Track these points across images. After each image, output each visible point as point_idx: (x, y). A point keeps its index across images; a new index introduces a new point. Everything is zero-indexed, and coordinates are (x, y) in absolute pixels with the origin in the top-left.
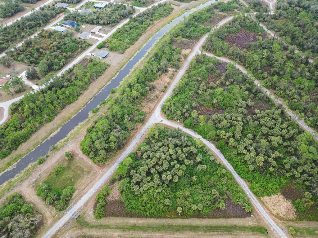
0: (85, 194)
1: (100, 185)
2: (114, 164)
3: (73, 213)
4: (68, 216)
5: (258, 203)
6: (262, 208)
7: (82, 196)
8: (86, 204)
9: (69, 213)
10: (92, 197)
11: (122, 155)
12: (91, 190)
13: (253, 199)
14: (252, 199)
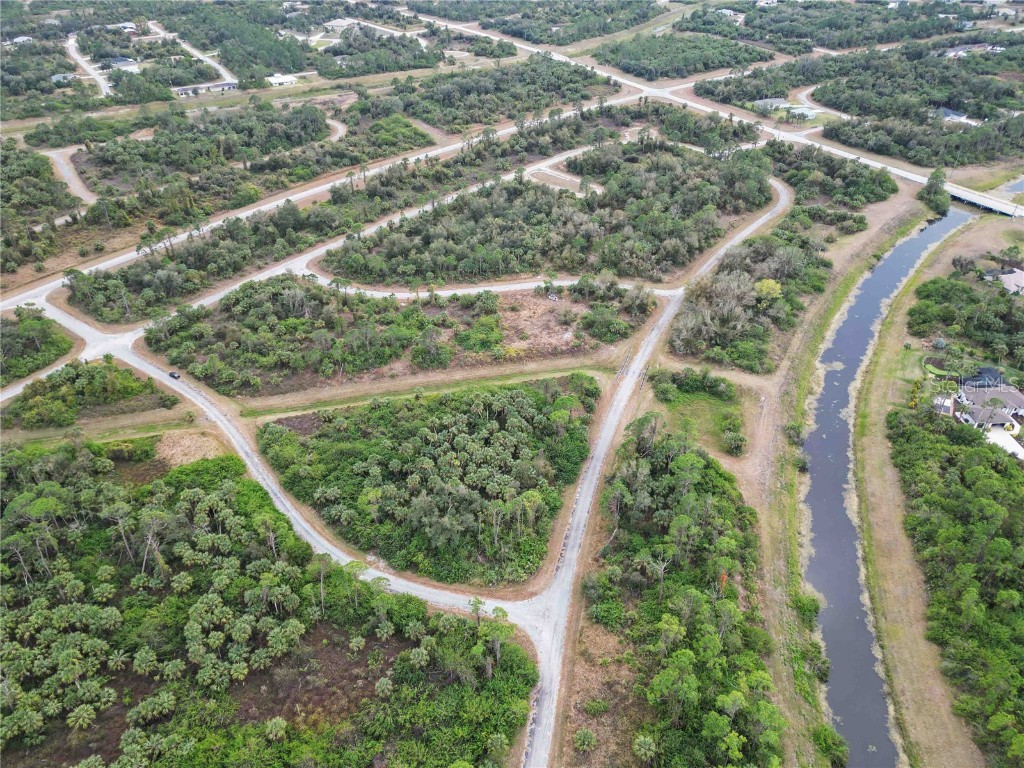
0: (631, 398)
1: (611, 413)
2: (607, 455)
3: (630, 373)
4: (638, 365)
5: (237, 447)
6: (233, 441)
7: (634, 393)
8: (615, 387)
9: (638, 372)
10: (612, 395)
11: (597, 476)
12: (623, 404)
13: (247, 454)
14: (249, 451)
